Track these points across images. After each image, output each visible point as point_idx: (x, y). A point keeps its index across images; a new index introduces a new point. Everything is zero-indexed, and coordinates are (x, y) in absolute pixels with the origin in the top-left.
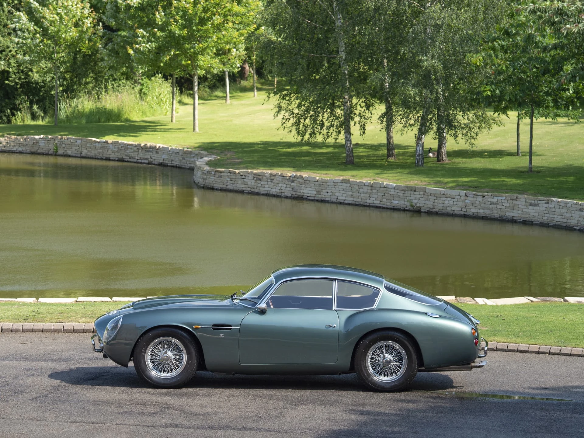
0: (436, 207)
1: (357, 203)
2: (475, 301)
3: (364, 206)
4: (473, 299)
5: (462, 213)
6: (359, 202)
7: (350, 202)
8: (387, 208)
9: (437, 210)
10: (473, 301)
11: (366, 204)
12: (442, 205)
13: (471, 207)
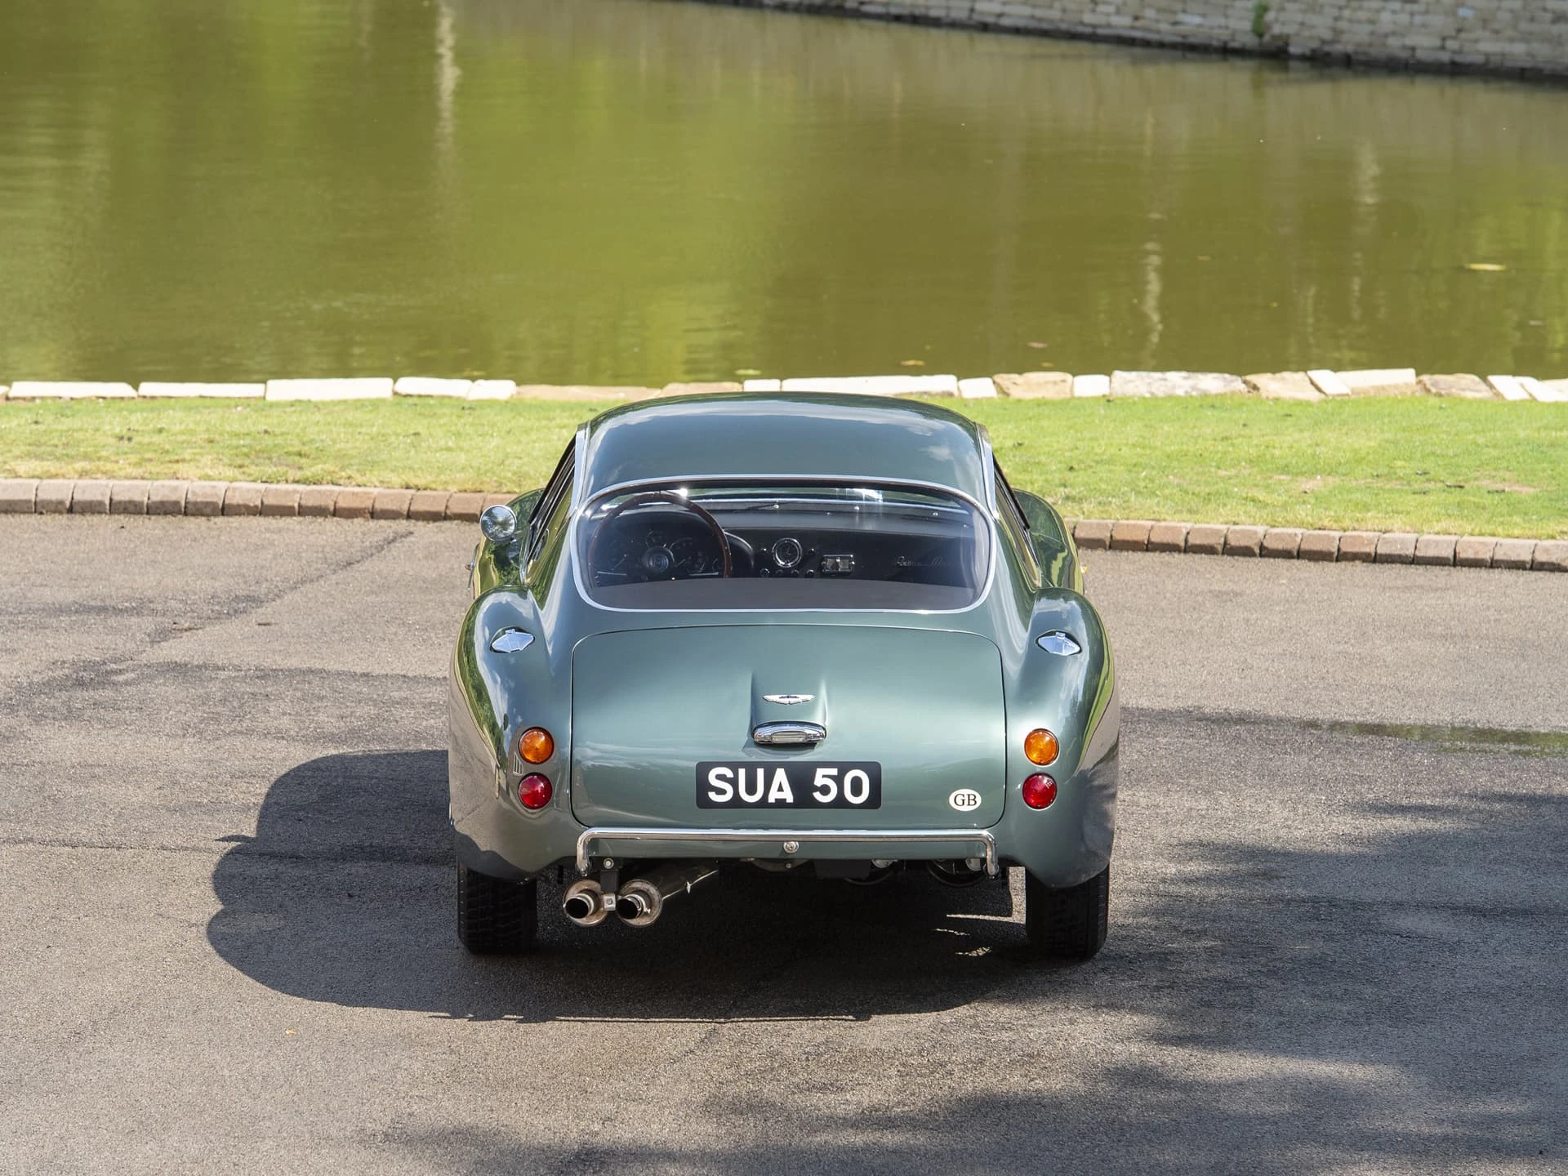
0: (1344, 38)
1: (1045, 26)
2: (1491, 386)
3: (1072, 36)
4: (1485, 380)
5: (1445, 57)
6: (1051, 21)
7: (1021, 23)
8: (1161, 45)
9: (1350, 49)
10: (1483, 386)
11: (1080, 29)
12: (1368, 28)
13: (1479, 33)
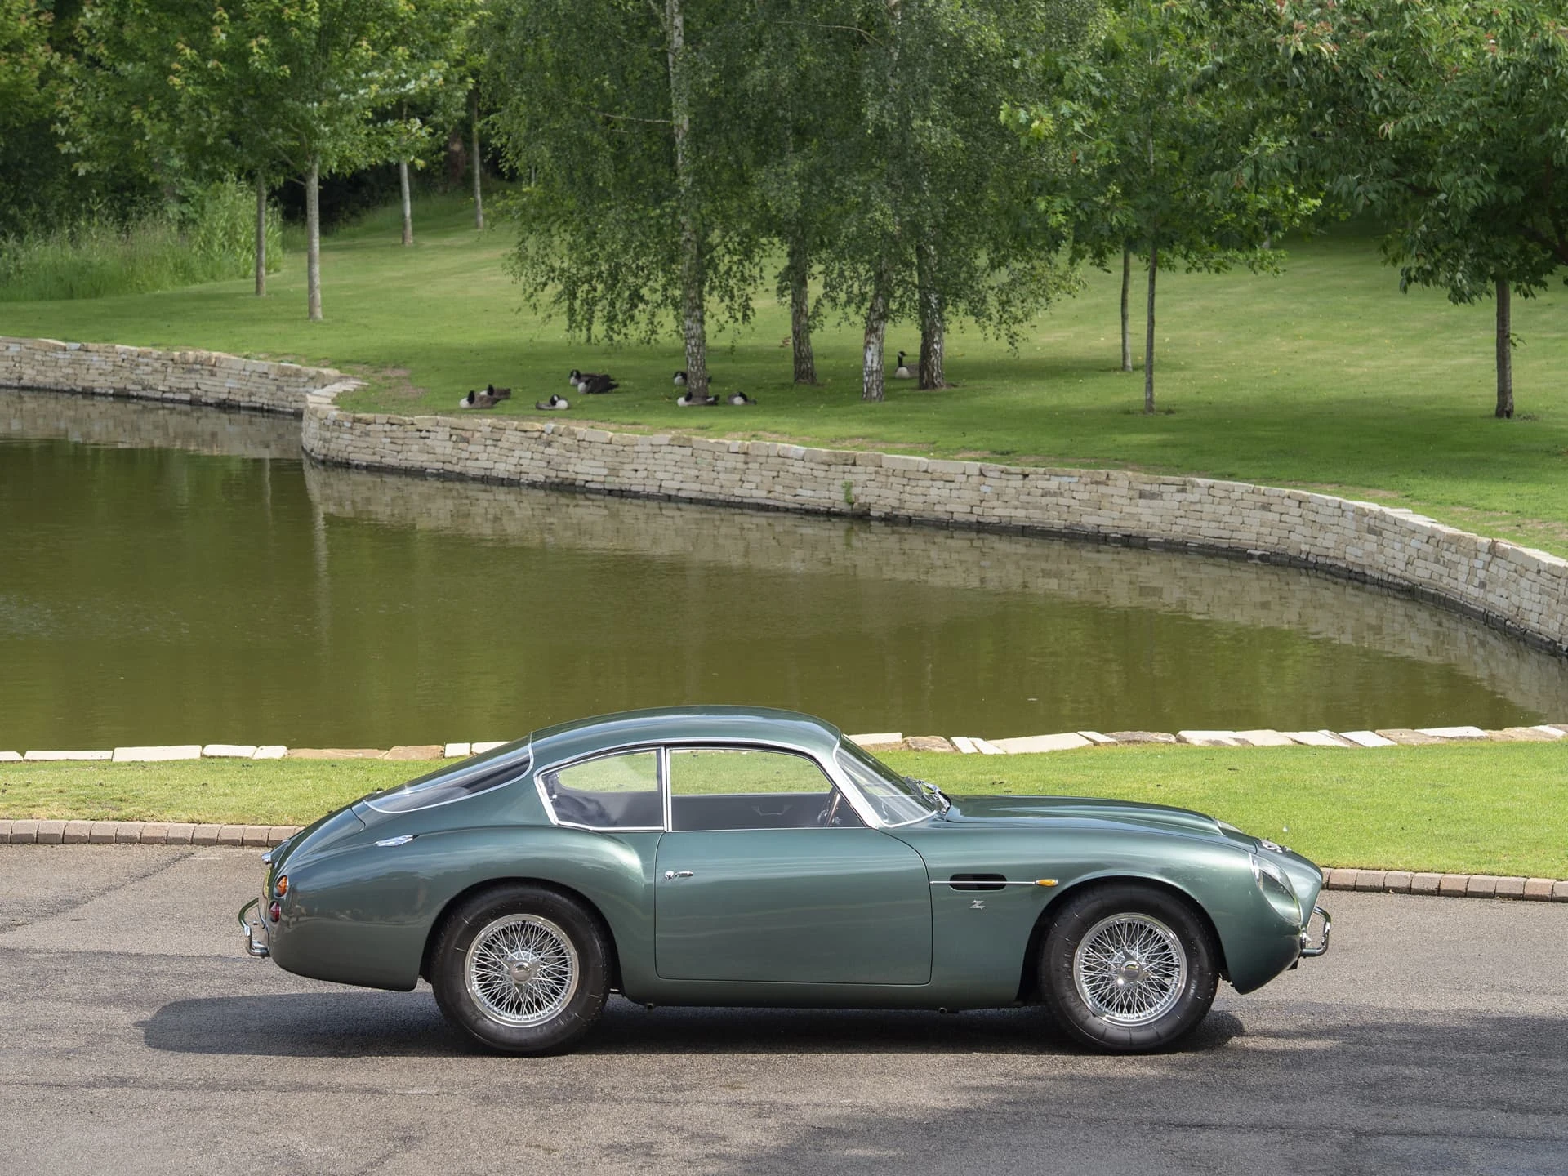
0: (907, 505)
1: (709, 497)
2: (953, 745)
3: (728, 504)
4: (949, 740)
5: (973, 519)
6: (714, 494)
7: (693, 495)
8: (787, 510)
9: (911, 513)
10: (948, 744)
11: (732, 499)
12: (923, 499)
13: (995, 503)
